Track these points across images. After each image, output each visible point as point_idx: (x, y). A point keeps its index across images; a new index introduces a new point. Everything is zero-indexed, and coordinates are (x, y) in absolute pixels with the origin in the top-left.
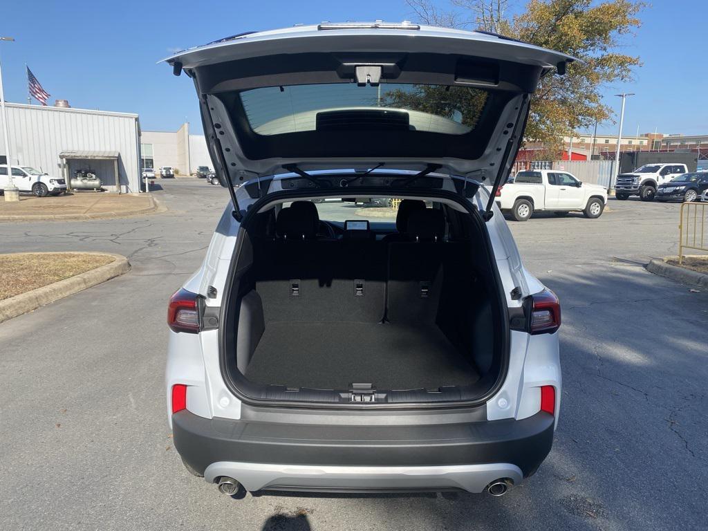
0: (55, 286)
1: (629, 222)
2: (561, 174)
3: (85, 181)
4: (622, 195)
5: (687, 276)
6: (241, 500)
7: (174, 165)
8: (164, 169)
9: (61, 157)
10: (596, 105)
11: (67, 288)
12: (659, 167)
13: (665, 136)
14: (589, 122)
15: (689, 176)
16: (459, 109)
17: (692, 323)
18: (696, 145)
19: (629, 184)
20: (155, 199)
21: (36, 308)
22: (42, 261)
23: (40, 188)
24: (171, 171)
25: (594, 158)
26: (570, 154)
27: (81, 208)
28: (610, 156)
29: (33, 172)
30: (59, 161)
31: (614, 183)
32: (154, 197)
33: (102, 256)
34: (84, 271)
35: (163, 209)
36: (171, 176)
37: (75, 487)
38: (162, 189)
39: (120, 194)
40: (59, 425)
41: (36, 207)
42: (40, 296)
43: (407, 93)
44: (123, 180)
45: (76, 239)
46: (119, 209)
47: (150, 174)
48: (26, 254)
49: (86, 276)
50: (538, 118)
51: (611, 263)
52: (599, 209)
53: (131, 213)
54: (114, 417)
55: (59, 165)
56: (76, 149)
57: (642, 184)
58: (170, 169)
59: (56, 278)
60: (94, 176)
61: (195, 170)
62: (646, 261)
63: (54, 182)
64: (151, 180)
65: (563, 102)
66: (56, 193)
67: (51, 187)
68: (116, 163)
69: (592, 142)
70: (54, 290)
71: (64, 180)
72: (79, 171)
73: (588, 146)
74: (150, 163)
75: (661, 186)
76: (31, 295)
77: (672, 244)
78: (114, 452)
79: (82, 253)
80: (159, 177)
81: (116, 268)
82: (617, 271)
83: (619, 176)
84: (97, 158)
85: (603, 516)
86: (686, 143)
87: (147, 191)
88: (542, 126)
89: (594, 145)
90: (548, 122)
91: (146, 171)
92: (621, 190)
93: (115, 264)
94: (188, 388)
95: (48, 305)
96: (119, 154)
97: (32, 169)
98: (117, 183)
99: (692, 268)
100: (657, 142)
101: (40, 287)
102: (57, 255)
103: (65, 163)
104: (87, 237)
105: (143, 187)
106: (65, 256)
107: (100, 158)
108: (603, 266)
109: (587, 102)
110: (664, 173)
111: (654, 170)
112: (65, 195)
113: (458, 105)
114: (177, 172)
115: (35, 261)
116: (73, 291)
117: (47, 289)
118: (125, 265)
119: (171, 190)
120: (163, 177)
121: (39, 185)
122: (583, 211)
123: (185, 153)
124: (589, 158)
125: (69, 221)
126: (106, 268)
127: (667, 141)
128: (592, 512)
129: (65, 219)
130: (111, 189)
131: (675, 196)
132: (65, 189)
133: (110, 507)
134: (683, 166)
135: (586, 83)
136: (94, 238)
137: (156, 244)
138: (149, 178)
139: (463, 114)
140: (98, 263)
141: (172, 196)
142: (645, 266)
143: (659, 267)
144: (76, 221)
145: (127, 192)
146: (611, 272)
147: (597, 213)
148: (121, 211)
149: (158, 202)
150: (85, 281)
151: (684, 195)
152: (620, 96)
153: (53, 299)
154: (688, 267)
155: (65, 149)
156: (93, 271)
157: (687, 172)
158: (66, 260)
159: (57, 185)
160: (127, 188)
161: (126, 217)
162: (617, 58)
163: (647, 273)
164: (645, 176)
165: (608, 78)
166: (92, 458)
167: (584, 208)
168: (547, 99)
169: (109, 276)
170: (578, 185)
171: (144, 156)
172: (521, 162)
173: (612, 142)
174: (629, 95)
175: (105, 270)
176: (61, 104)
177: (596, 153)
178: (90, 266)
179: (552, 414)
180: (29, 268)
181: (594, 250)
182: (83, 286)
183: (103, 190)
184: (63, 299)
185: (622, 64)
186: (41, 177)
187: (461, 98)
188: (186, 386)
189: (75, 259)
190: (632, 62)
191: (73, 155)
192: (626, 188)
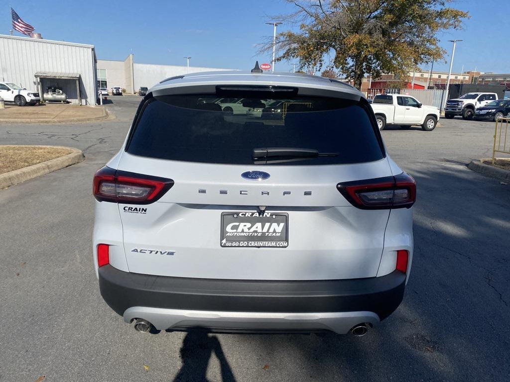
0: (25, 170)
1: (455, 134)
2: (407, 98)
3: (54, 95)
4: (449, 115)
5: (498, 172)
6: (157, 335)
7: (122, 86)
8: (115, 88)
9: (36, 76)
10: (435, 47)
11: (34, 171)
12: (477, 95)
13: (482, 73)
14: (429, 59)
15: (498, 103)
16: (334, 47)
17: (502, 206)
18: (503, 81)
19: (455, 107)
20: (107, 110)
21: (9, 186)
22: (16, 151)
23: (20, 100)
24: (120, 90)
25: (430, 88)
26: (413, 85)
27: (52, 115)
28: (442, 87)
29: (15, 87)
30: (35, 80)
31: (444, 106)
32: (107, 108)
33: (63, 149)
34: (48, 160)
35: (112, 117)
36: (120, 94)
37: (26, 323)
38: (113, 103)
39: (81, 105)
40: (18, 274)
41: (17, 113)
42: (13, 177)
43: (295, 34)
44: (83, 95)
45: (45, 137)
46: (79, 116)
47: (104, 92)
48: (5, 146)
49: (49, 163)
50: (391, 56)
51: (442, 162)
52: (433, 124)
53: (88, 120)
54: (62, 269)
55: (35, 83)
56: (47, 71)
57: (465, 107)
58: (119, 88)
59: (26, 164)
60: (61, 92)
61: (138, 90)
62: (468, 162)
63: (31, 95)
64: (104, 96)
65: (411, 44)
66: (32, 104)
67: (28, 99)
68: (77, 82)
69: (429, 77)
70: (24, 173)
71: (38, 94)
72: (50, 88)
73: (426, 79)
74: (104, 84)
75: (478, 109)
76: (5, 176)
77: (486, 150)
78: (60, 295)
79: (48, 147)
80: (111, 94)
81: (73, 158)
82: (446, 168)
83: (448, 101)
84: (63, 78)
85: (438, 350)
86: (497, 80)
87: (101, 104)
88: (394, 62)
89: (430, 79)
90: (399, 59)
91: (101, 90)
92: (449, 112)
93: (72, 155)
94: (110, 247)
95: (19, 184)
96: (80, 76)
97: (13, 85)
98: (78, 97)
99: (502, 167)
100: (476, 78)
101: (13, 170)
102: (28, 147)
103: (39, 81)
104: (53, 136)
105: (98, 101)
106: (35, 149)
107: (66, 78)
108: (436, 165)
109: (428, 44)
110: (480, 100)
111: (474, 97)
112: (40, 105)
113: (333, 43)
114: (124, 91)
115: (11, 151)
116: (39, 174)
117: (18, 172)
118: (80, 156)
119: (119, 104)
120: (114, 94)
121: (19, 97)
122: (421, 125)
123: (130, 77)
124: (426, 88)
125: (42, 124)
126: (65, 158)
127: (483, 77)
128: (430, 347)
129: (38, 122)
130: (74, 102)
131: (488, 117)
132: (39, 100)
133: (53, 339)
134: (495, 95)
135: (428, 29)
136: (59, 137)
137: (106, 142)
138: (103, 95)
139: (336, 50)
140: (59, 154)
141: (120, 108)
142: (467, 165)
143: (478, 166)
144: (47, 124)
145: (86, 104)
146: (443, 169)
147: (431, 127)
148: (80, 118)
149: (109, 112)
150: (48, 167)
151: (494, 116)
152: (452, 41)
153: (23, 180)
154: (498, 166)
155: (39, 70)
156: (55, 160)
157: (497, 99)
158: (35, 151)
159: (33, 98)
160: (86, 101)
161: (85, 122)
162: (452, 11)
163: (469, 170)
164: (467, 102)
165: (445, 26)
166: (42, 300)
167: (422, 123)
168: (399, 41)
169: (67, 164)
170: (419, 106)
171: (100, 78)
172: (377, 90)
173: (444, 77)
174: (458, 41)
175: (64, 160)
176: (36, 36)
177: (432, 85)
178: (53, 156)
179: (405, 273)
180: (6, 156)
181: (430, 153)
182: (47, 171)
183: (68, 102)
184: (31, 180)
185: (455, 17)
186: (21, 91)
187: (336, 39)
188: (108, 245)
189: (42, 151)
190: (463, 15)
191: (45, 75)
192: (453, 110)
